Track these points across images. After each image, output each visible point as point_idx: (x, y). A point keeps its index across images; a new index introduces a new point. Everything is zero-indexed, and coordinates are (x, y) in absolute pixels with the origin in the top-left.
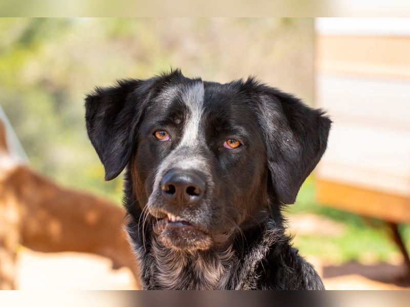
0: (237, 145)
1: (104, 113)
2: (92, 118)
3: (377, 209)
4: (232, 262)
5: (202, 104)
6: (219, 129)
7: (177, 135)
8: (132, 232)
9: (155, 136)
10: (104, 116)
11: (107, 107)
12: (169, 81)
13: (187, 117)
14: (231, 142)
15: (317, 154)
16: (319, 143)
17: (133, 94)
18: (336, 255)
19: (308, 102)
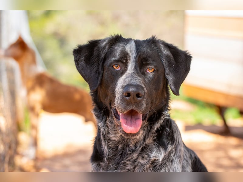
0: (153, 71)
1: (84, 57)
2: (78, 60)
3: (212, 99)
4: (146, 127)
5: (135, 52)
6: (144, 63)
7: (124, 67)
8: (96, 113)
9: (113, 67)
10: (84, 59)
11: (85, 55)
12: (117, 40)
13: (129, 59)
14: (150, 69)
15: (186, 72)
16: (187, 68)
17: (98, 47)
18: (192, 120)
19: (181, 48)
